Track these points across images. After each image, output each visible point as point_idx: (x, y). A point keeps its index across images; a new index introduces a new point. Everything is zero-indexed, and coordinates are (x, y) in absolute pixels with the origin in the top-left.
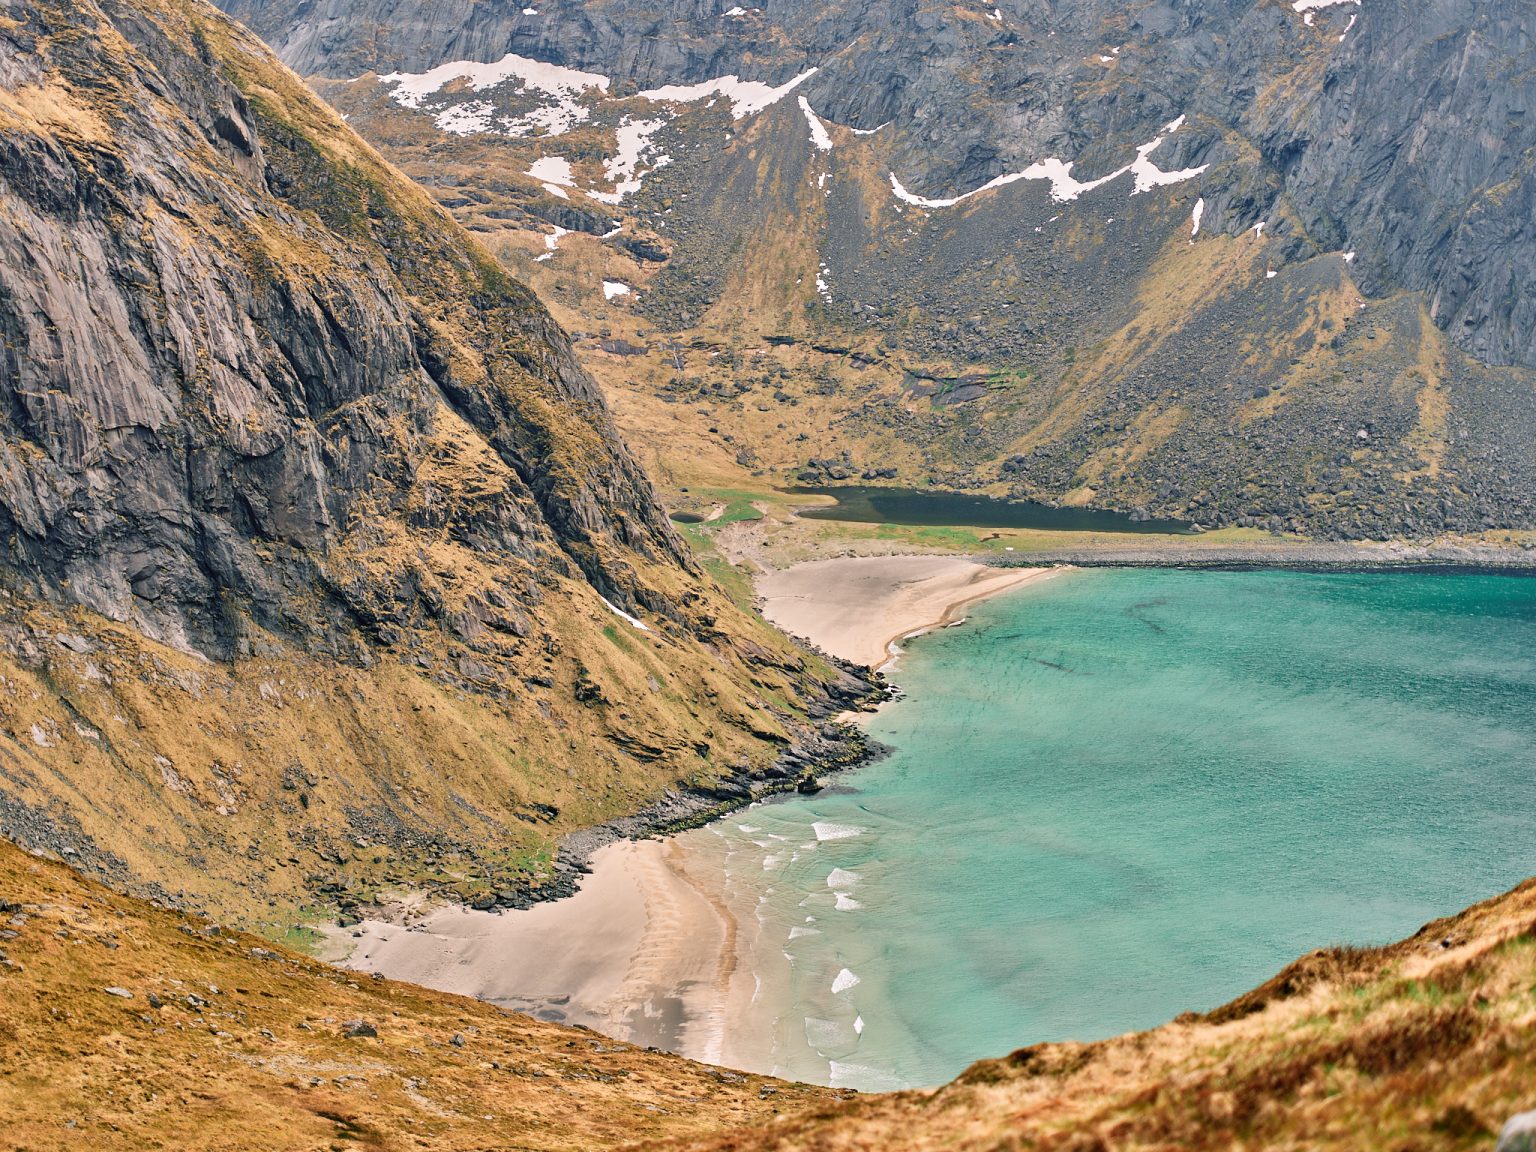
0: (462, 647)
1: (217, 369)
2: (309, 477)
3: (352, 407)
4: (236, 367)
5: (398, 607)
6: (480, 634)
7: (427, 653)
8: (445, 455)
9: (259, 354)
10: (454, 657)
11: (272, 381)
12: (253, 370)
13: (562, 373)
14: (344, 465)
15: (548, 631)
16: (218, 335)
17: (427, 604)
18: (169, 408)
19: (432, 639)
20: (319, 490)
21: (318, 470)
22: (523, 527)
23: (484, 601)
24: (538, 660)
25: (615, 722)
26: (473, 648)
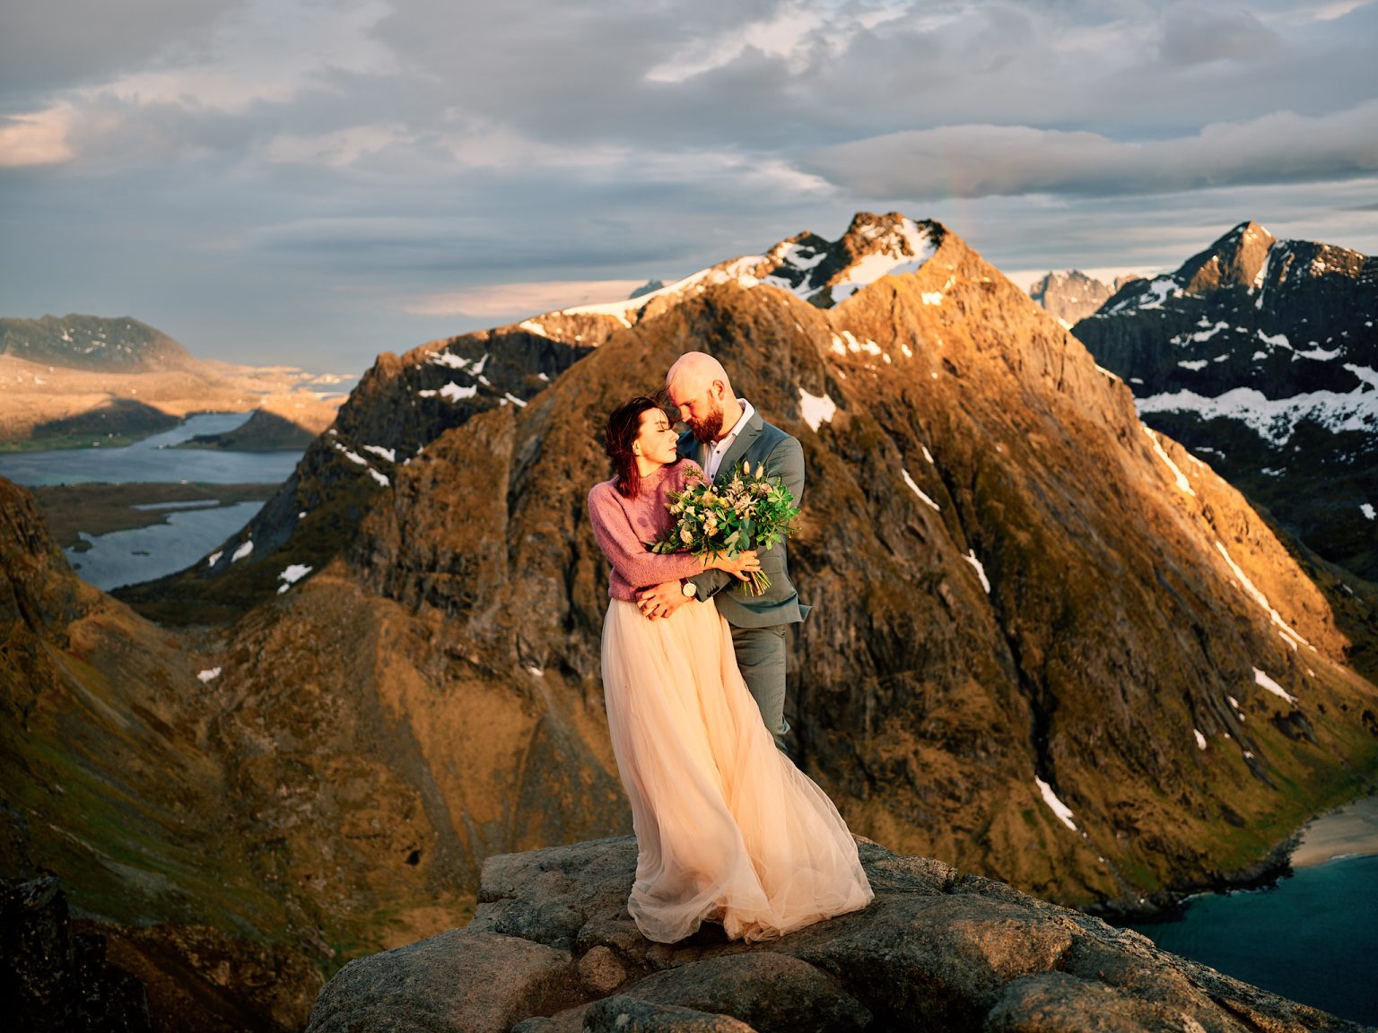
0: (920, 803)
1: (826, 650)
2: (864, 708)
3: (899, 676)
4: (838, 648)
5: (890, 775)
6: (934, 798)
7: (900, 802)
8: (955, 705)
9: (853, 646)
10: (913, 807)
11: (858, 658)
12: (848, 651)
13: (1089, 670)
14: (885, 702)
15: (984, 805)
16: (832, 633)
17: (907, 777)
18: (796, 663)
19: (905, 795)
20: (868, 712)
21: (871, 703)
22: (992, 750)
23: (946, 782)
24: (971, 819)
25: (991, 860)
26: (927, 804)
